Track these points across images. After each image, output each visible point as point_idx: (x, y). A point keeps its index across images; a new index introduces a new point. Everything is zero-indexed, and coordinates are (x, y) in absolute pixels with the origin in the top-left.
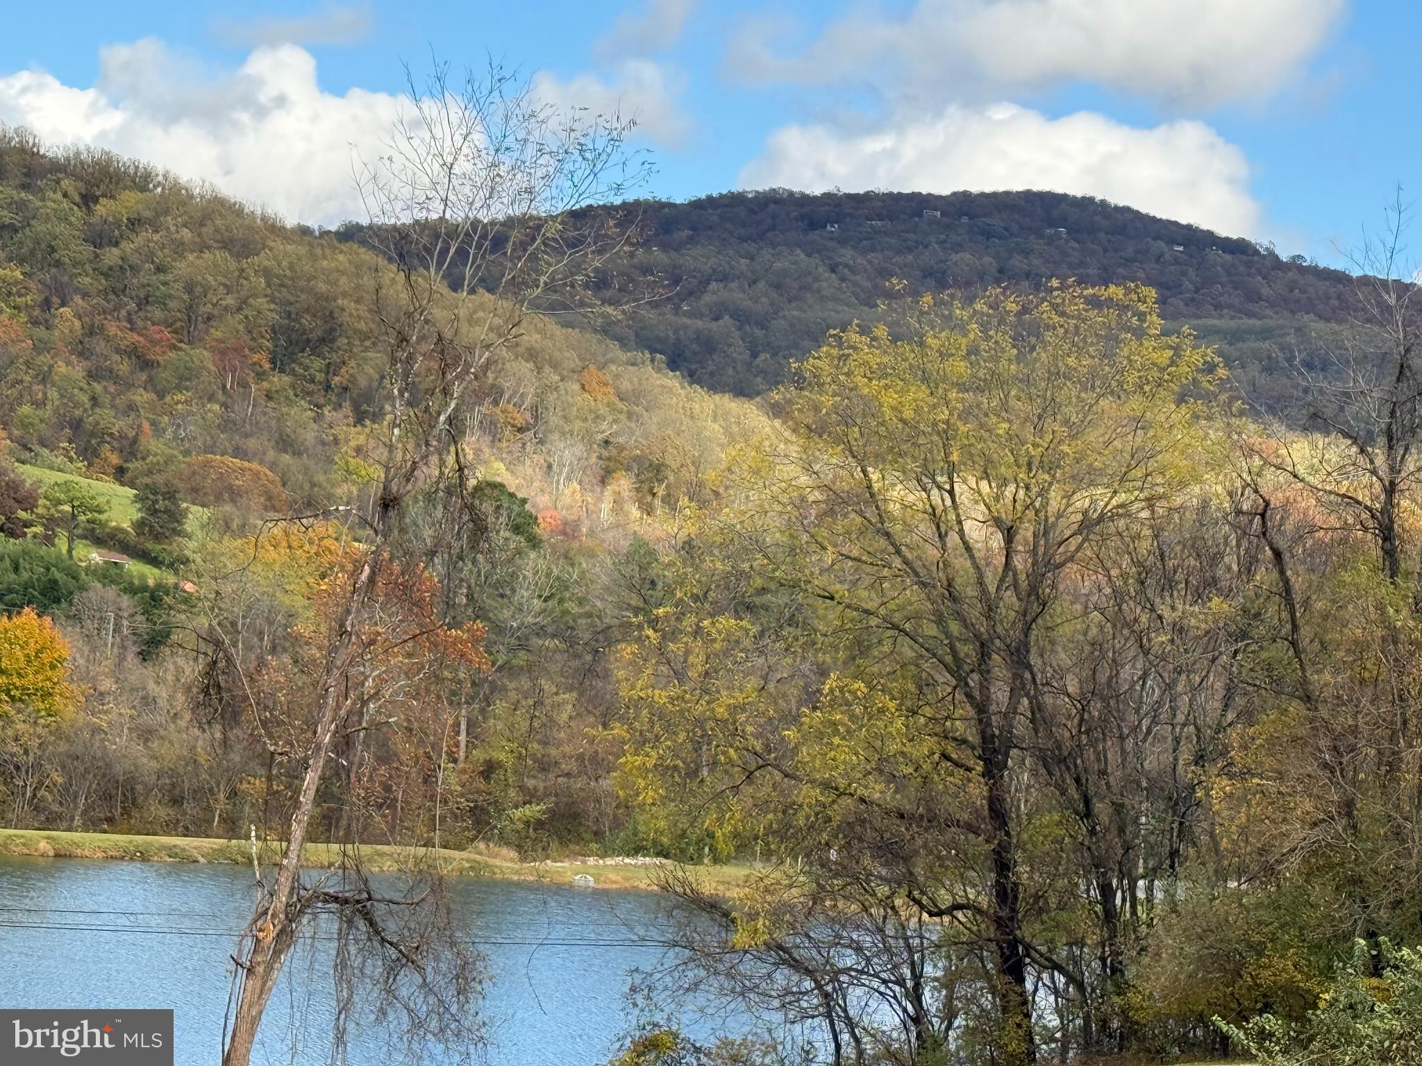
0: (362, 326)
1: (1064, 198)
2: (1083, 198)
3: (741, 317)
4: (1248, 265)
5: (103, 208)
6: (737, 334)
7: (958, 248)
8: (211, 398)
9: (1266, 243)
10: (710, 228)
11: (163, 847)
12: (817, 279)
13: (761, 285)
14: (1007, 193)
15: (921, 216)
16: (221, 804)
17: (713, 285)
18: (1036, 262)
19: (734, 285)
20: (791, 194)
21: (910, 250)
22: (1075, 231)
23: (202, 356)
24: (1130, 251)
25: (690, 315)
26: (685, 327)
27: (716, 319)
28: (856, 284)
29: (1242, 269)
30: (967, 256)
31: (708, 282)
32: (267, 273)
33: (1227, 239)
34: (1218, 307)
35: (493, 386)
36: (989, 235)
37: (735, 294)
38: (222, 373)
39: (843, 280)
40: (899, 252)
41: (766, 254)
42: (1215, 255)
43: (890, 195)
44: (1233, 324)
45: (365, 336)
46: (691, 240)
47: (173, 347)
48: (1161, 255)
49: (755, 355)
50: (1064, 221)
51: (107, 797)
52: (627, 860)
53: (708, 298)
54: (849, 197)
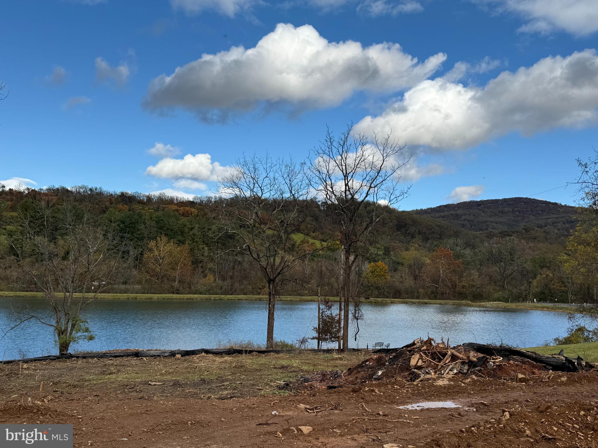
0: (411, 223)
1: (522, 198)
2: (526, 198)
3: (469, 221)
4: (557, 206)
5: (368, 208)
6: (468, 224)
7: (504, 207)
8: (388, 236)
9: (560, 203)
10: (461, 207)
11: (409, 301)
12: (480, 214)
13: (471, 216)
14: (512, 198)
15: (497, 203)
16: (416, 294)
17: (463, 216)
18: (519, 209)
19: (467, 216)
20: (474, 201)
21: (496, 208)
22: (525, 203)
23: (386, 229)
24: (535, 206)
25: (460, 221)
26: (459, 223)
27: (464, 221)
28: (488, 214)
29: (556, 207)
30: (506, 208)
31: (462, 216)
32: (395, 216)
33: (553, 203)
34: (553, 214)
35: (433, 232)
36: (510, 205)
37: (467, 217)
38: (389, 231)
39: (485, 214)
40: (494, 209)
41: (472, 211)
42: (550, 205)
43: (492, 200)
44: (556, 216)
45: (411, 225)
46: (458, 209)
47: (381, 228)
48: (541, 206)
49: (471, 227)
50: (523, 202)
51: (395, 293)
52: (494, 302)
53: (462, 218)
54: (484, 201)
